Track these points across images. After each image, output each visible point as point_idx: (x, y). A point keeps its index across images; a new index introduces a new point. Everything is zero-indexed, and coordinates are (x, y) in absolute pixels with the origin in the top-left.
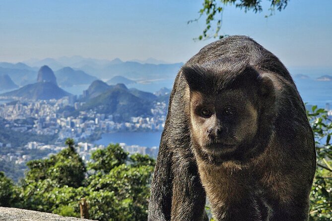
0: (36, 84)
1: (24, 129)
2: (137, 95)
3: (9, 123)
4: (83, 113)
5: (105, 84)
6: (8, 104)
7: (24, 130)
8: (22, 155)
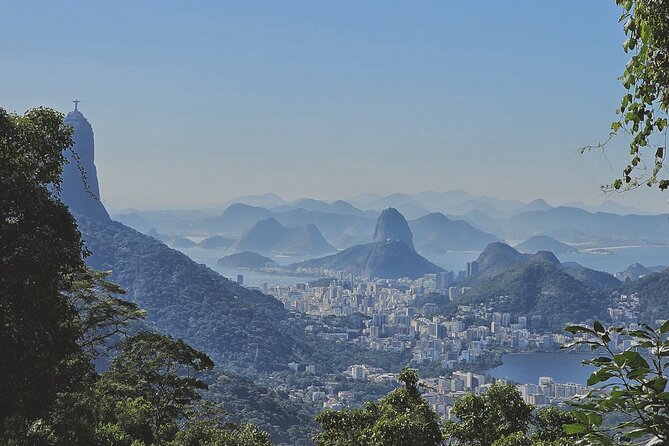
0: (370, 245)
1: (342, 337)
2: (579, 277)
3: (314, 324)
4: (464, 309)
5: (513, 250)
6: (313, 284)
7: (342, 339)
8: (336, 392)
